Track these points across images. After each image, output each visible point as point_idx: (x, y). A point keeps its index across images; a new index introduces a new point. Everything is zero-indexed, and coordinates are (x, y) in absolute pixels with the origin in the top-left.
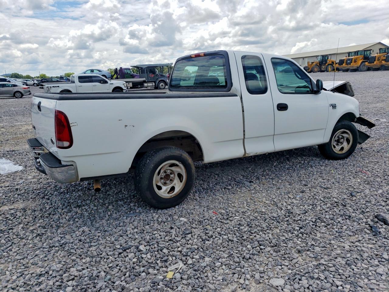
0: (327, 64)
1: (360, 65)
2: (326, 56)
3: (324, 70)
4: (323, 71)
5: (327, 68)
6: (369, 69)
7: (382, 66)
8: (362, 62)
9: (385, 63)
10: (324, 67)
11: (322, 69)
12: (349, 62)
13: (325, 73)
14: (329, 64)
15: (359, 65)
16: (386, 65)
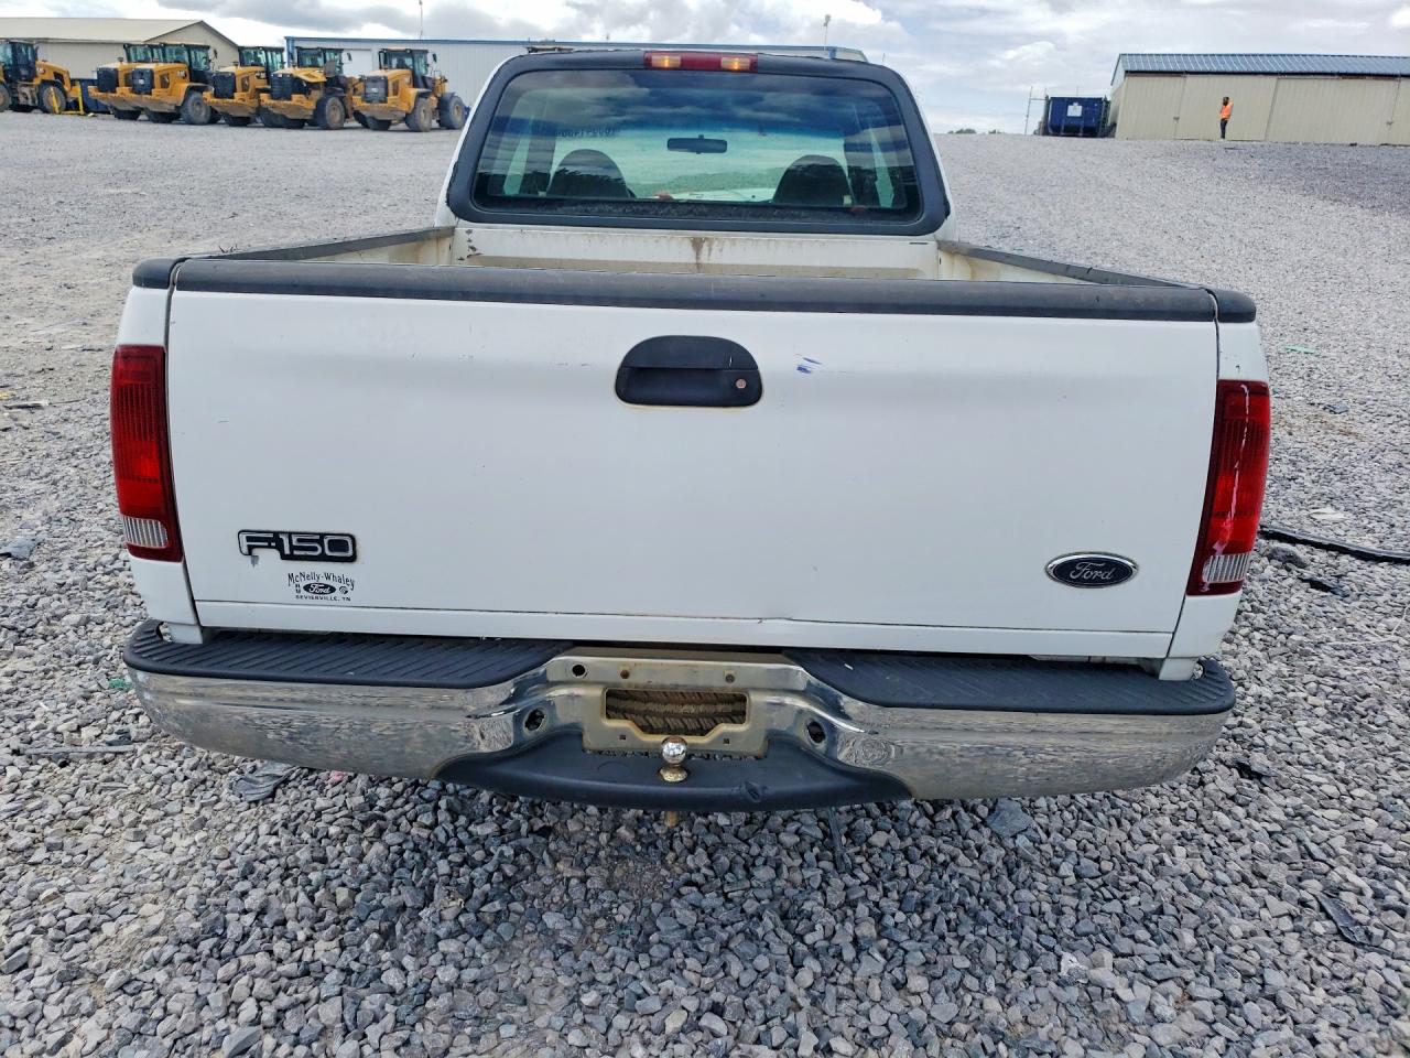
0: (37, 82)
1: (185, 100)
2: (27, 46)
3: (30, 103)
4: (26, 109)
5: (39, 96)
6: (214, 118)
7: (260, 111)
8: (191, 90)
9: (273, 102)
10: (26, 90)
11: (22, 100)
12: (141, 82)
13: (36, 118)
14: (45, 83)
15: (182, 100)
16: (275, 111)
